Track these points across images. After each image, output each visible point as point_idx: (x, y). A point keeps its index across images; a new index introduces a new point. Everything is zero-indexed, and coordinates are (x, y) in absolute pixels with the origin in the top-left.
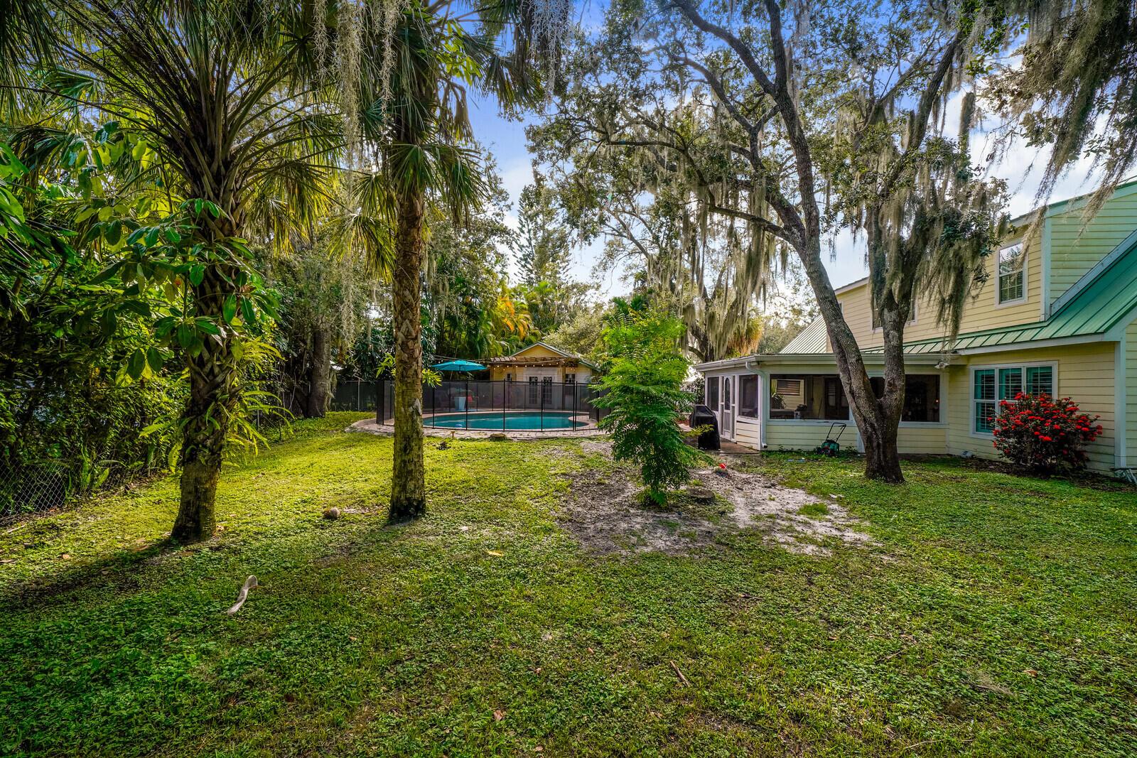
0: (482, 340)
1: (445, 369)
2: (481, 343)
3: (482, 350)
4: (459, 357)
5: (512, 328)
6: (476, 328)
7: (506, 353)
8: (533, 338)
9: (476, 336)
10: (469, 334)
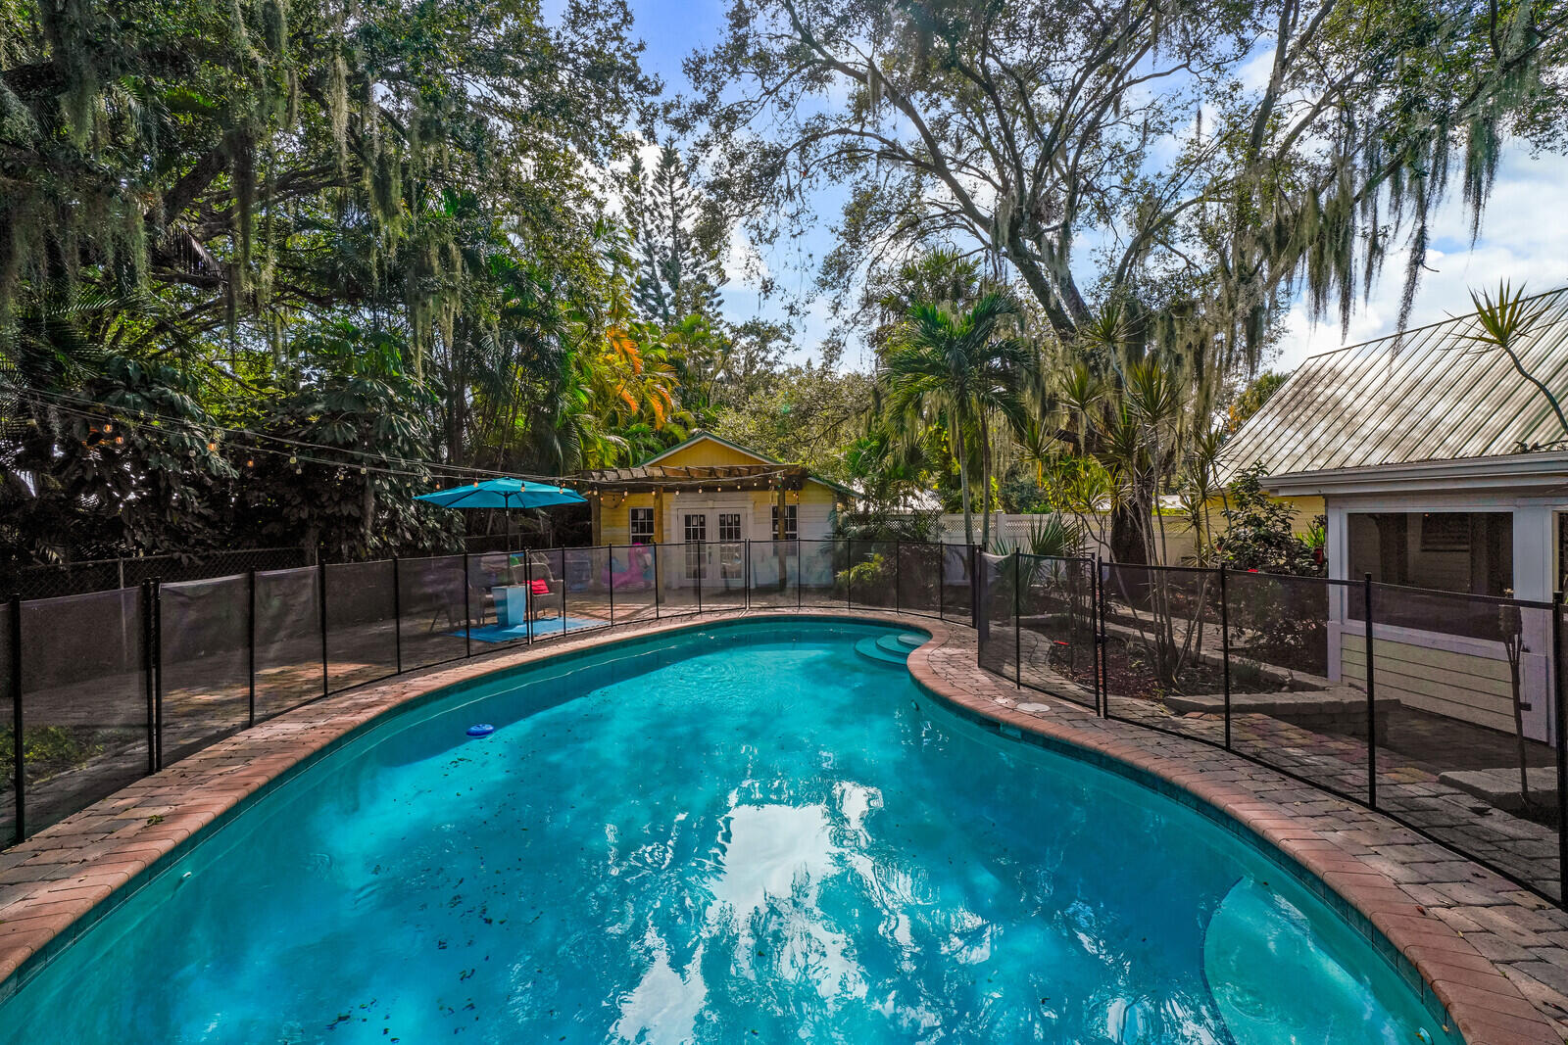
0: (567, 427)
1: (469, 503)
2: (565, 433)
3: (569, 454)
4: (509, 469)
5: (635, 405)
6: (551, 399)
7: (623, 461)
8: (678, 431)
9: (550, 418)
10: (533, 412)
